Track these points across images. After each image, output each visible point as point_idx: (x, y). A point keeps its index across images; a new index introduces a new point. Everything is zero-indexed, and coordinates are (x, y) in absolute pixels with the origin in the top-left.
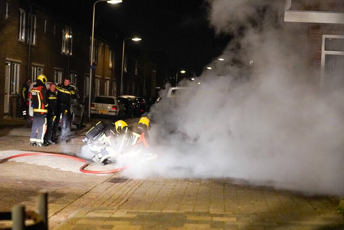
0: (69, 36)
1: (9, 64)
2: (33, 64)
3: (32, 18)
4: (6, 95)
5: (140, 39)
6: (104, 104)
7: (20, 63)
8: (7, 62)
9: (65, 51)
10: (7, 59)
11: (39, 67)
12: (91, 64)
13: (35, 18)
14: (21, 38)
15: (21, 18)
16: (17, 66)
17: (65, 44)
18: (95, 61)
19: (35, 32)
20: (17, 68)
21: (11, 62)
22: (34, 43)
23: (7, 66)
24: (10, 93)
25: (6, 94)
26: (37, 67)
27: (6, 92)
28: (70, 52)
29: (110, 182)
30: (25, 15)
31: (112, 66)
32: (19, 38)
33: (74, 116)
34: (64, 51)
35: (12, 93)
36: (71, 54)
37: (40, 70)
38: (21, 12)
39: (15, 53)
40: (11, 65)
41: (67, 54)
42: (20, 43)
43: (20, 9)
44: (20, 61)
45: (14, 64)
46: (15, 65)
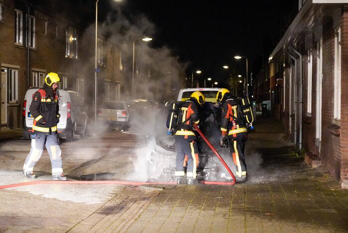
0: (73, 39)
1: (6, 71)
2: (33, 69)
3: (30, 20)
4: (3, 105)
5: (151, 39)
6: (113, 110)
7: (18, 69)
8: (2, 68)
9: (70, 54)
10: (3, 65)
11: (40, 72)
12: (96, 67)
13: (34, 20)
14: (19, 42)
15: (17, 19)
16: (15, 72)
17: (69, 47)
18: (104, 65)
19: (34, 35)
20: (16, 74)
21: (8, 68)
22: (34, 46)
23: (2, 73)
24: (8, 102)
25: (3, 103)
26: (38, 72)
27: (2, 101)
28: (75, 56)
29: (101, 213)
30: (22, 16)
31: (123, 69)
32: (16, 42)
33: (76, 125)
34: (68, 55)
35: (10, 102)
36: (77, 57)
37: (41, 75)
38: (17, 13)
39: (12, 58)
40: (8, 71)
41: (72, 57)
42: (18, 47)
43: (16, 10)
44: (18, 67)
45: (11, 70)
46: (13, 71)
